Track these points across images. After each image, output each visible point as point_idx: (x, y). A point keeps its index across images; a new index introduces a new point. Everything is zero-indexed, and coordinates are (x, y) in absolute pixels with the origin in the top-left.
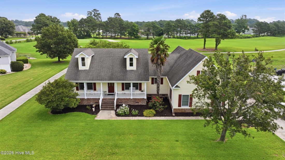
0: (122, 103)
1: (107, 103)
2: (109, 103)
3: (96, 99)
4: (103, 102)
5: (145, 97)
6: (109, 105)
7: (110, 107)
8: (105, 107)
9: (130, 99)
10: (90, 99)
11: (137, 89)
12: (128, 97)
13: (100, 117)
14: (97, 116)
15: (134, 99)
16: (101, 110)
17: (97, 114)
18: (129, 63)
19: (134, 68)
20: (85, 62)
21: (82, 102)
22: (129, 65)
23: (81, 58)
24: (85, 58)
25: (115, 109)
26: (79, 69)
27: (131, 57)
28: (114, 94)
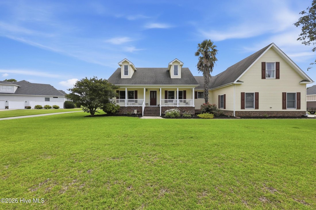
2: (152, 110)
3: (137, 107)
4: (145, 110)
6: (152, 112)
8: (148, 114)
9: (176, 107)
10: (131, 107)
12: (173, 106)
15: (180, 107)
17: (140, 117)
18: (174, 71)
19: (179, 76)
20: (128, 70)
21: (122, 111)
22: (174, 74)
23: (124, 66)
24: (128, 66)
25: (161, 115)
26: (121, 78)
27: (176, 64)
28: (157, 106)
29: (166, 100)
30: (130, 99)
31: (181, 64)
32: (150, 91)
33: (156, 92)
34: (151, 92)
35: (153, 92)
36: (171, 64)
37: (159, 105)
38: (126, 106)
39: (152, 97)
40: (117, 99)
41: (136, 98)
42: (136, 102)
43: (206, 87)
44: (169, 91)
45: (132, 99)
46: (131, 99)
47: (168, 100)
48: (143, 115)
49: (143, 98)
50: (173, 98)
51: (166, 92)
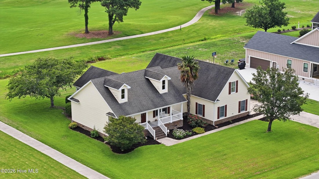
5: (182, 119)
6: (159, 134)
7: (161, 135)
9: (170, 123)
11: (166, 113)
12: (168, 122)
15: (174, 122)
18: (162, 86)
19: (166, 90)
20: (125, 93)
22: (162, 89)
23: (121, 90)
24: (125, 89)
25: (167, 136)
26: (120, 103)
47: (163, 118)
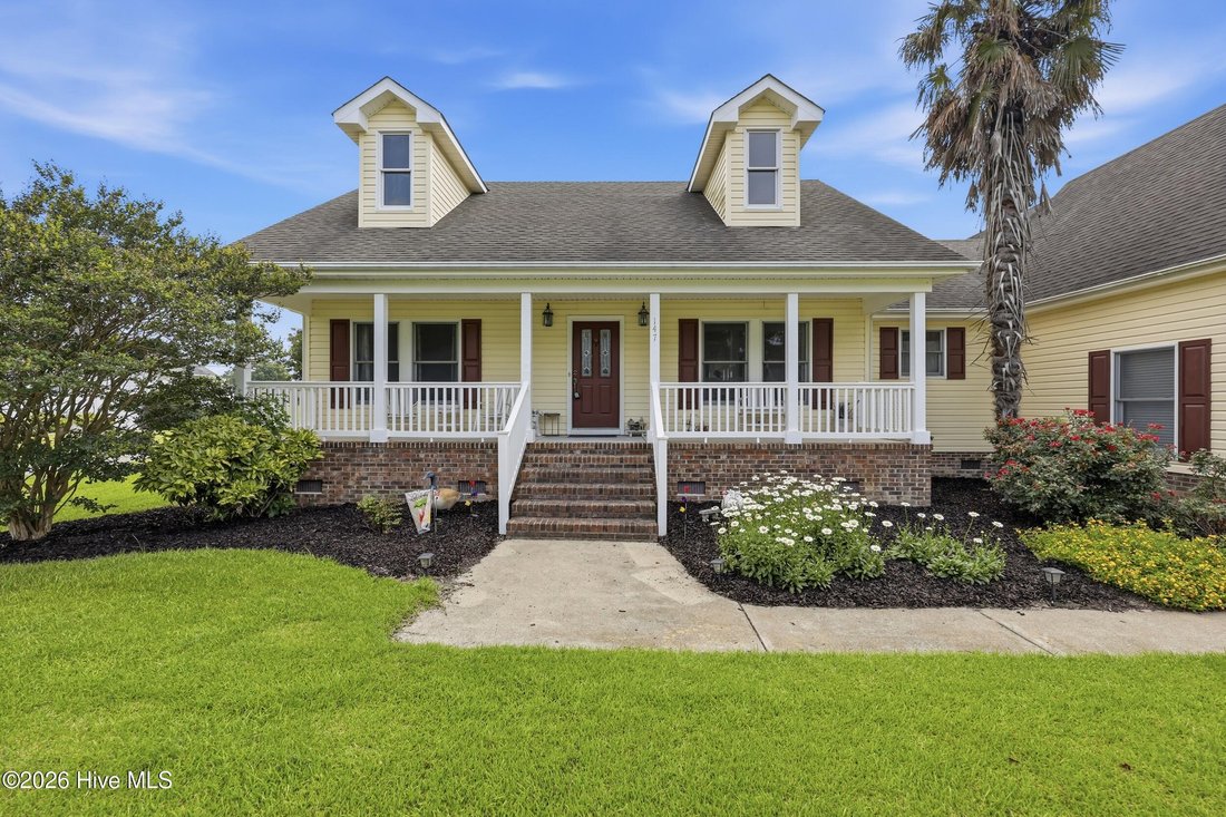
0: (702, 485)
1: (576, 478)
2: (590, 479)
3: (470, 447)
4: (528, 469)
6: (588, 495)
7: (604, 511)
8: (555, 512)
10: (421, 446)
12: (757, 435)
13: (483, 609)
14: (447, 593)
15: (814, 448)
16: (515, 532)
17: (456, 572)
18: (746, 174)
19: (786, 211)
20: (412, 167)
21: (346, 477)
22: (745, 194)
23: (379, 141)
24: (412, 139)
25: (663, 531)
26: (362, 224)
27: (762, 120)
28: (621, 435)
29: (685, 386)
30: (428, 385)
31: (804, 113)
32: (575, 324)
33: (614, 327)
34: (578, 327)
35: (596, 327)
36: (730, 114)
37: (638, 428)
38: (380, 433)
39: (587, 366)
40: (337, 385)
41: (474, 371)
42: (472, 401)
43: (1008, 290)
44: (707, 326)
45: (445, 385)
46: (436, 385)
47: (701, 385)
48: (502, 530)
49: (517, 377)
50: (741, 374)
51: (687, 328)
